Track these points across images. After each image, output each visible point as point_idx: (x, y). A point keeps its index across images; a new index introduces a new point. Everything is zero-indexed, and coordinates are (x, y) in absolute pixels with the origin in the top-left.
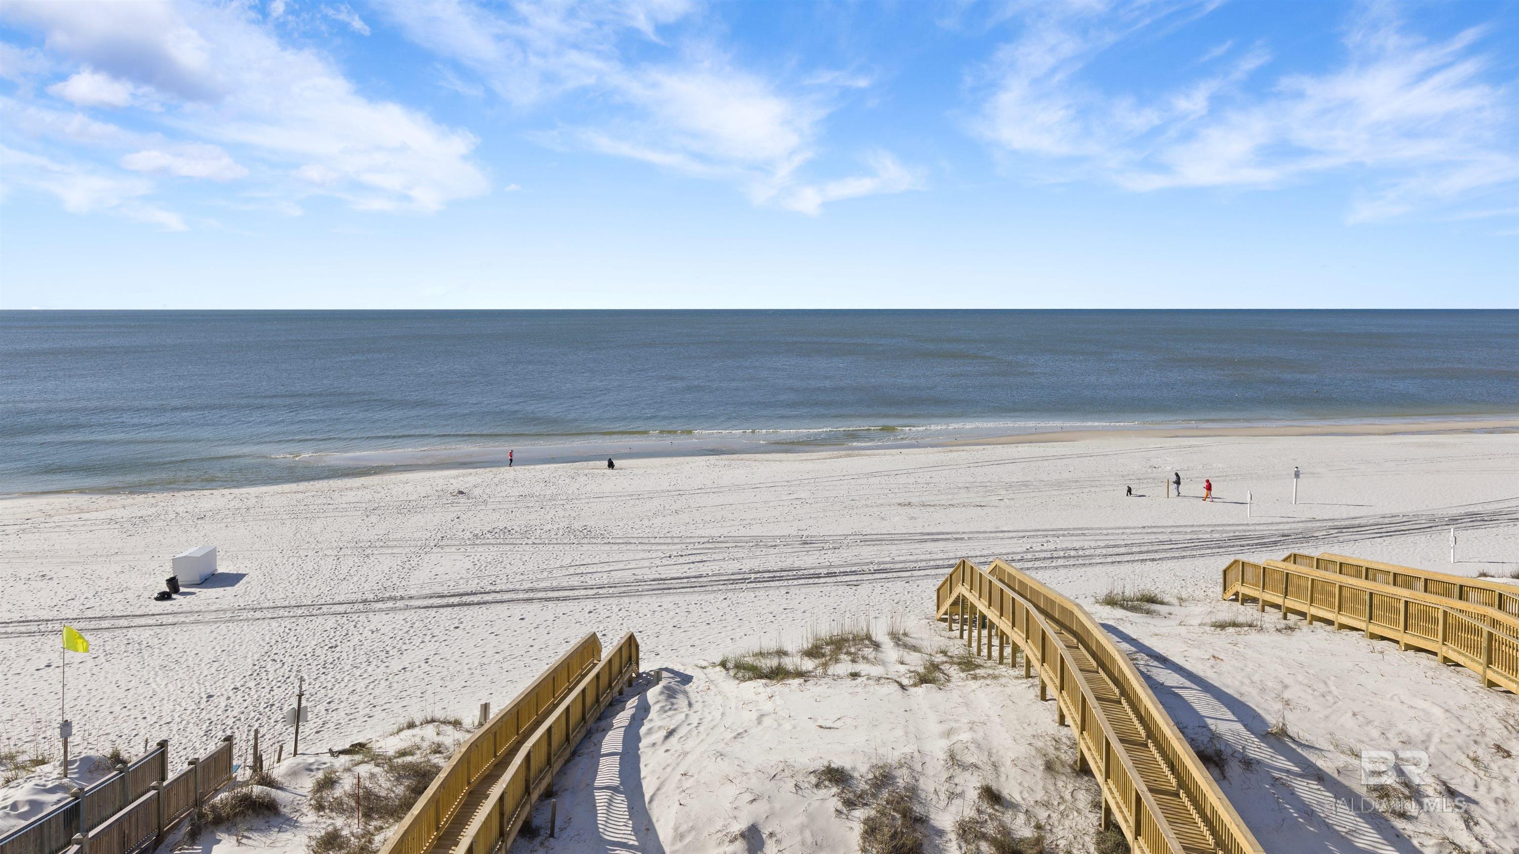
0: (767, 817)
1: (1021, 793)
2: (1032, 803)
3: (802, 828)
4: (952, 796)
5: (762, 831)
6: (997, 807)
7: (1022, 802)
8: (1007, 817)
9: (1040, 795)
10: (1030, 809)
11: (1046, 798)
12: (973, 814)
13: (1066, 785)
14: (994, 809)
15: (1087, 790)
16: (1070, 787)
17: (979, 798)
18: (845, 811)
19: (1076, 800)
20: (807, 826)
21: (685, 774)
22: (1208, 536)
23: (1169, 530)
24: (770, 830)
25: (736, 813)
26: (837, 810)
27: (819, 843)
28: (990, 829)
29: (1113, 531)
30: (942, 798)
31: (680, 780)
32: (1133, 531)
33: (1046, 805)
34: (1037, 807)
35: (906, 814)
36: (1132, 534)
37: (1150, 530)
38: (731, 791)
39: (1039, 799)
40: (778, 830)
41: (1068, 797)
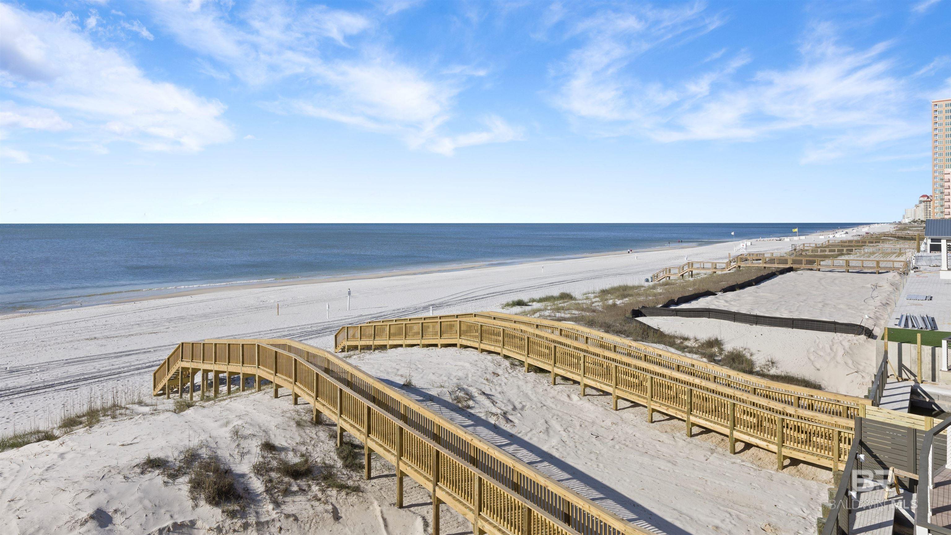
0: (108, 502)
1: (286, 441)
2: (295, 445)
3: (141, 500)
4: (242, 455)
5: (107, 511)
6: (274, 453)
7: (288, 446)
8: (283, 455)
9: (298, 439)
10: (294, 448)
11: (302, 440)
12: (261, 459)
13: (311, 431)
14: (272, 454)
15: (323, 431)
16: (314, 432)
17: (261, 451)
18: (171, 481)
19: (319, 437)
20: (144, 498)
21: (12, 500)
22: (310, 329)
23: (287, 329)
24: (114, 508)
25: (79, 507)
26: (165, 482)
27: (157, 504)
28: (275, 463)
29: (253, 334)
30: (236, 458)
31: (9, 505)
32: (265, 333)
33: (304, 443)
34: (299, 446)
35: (216, 470)
36: (266, 334)
37: (275, 331)
38: (67, 497)
39: (298, 442)
40: (120, 507)
41: (315, 436)
